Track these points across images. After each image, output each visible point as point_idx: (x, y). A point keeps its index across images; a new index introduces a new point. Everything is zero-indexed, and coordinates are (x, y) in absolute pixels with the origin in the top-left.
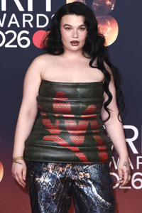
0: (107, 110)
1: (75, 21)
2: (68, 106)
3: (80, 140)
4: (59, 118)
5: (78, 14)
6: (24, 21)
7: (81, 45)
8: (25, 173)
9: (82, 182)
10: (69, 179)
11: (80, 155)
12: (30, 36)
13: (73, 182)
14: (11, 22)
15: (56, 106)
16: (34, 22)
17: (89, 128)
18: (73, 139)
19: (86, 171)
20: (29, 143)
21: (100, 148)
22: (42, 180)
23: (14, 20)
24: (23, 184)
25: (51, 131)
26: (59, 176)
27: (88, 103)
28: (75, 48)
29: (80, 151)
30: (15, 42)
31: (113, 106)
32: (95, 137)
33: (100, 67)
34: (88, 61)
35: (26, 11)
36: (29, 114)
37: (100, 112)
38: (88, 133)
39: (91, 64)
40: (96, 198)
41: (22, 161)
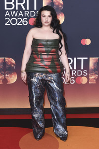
0: (60, 51)
1: (47, 13)
2: (44, 49)
3: (49, 63)
4: (40, 54)
5: (48, 10)
6: (25, 14)
7: (49, 23)
8: (26, 77)
9: (50, 81)
10: (44, 80)
11: (49, 70)
12: (28, 20)
13: (46, 81)
14: (20, 14)
15: (39, 49)
16: (29, 15)
17: (53, 59)
18: (46, 63)
19: (51, 76)
20: (28, 65)
21: (57, 67)
22: (33, 80)
23: (21, 14)
24: (25, 82)
25: (37, 60)
26: (40, 78)
27: (52, 48)
28: (47, 24)
29: (49, 68)
30: (21, 23)
31: (63, 49)
32: (55, 62)
33: (58, 33)
34: (52, 30)
35: (26, 10)
36: (28, 53)
37: (58, 52)
38: (52, 61)
39: (53, 32)
40: (55, 88)
41: (25, 72)
